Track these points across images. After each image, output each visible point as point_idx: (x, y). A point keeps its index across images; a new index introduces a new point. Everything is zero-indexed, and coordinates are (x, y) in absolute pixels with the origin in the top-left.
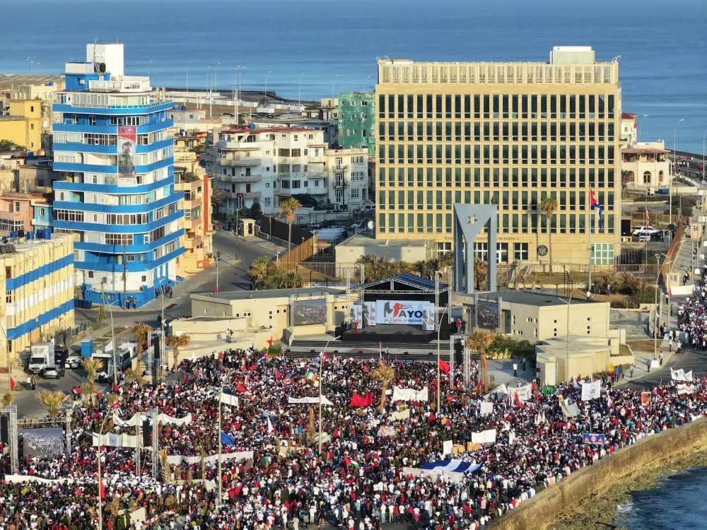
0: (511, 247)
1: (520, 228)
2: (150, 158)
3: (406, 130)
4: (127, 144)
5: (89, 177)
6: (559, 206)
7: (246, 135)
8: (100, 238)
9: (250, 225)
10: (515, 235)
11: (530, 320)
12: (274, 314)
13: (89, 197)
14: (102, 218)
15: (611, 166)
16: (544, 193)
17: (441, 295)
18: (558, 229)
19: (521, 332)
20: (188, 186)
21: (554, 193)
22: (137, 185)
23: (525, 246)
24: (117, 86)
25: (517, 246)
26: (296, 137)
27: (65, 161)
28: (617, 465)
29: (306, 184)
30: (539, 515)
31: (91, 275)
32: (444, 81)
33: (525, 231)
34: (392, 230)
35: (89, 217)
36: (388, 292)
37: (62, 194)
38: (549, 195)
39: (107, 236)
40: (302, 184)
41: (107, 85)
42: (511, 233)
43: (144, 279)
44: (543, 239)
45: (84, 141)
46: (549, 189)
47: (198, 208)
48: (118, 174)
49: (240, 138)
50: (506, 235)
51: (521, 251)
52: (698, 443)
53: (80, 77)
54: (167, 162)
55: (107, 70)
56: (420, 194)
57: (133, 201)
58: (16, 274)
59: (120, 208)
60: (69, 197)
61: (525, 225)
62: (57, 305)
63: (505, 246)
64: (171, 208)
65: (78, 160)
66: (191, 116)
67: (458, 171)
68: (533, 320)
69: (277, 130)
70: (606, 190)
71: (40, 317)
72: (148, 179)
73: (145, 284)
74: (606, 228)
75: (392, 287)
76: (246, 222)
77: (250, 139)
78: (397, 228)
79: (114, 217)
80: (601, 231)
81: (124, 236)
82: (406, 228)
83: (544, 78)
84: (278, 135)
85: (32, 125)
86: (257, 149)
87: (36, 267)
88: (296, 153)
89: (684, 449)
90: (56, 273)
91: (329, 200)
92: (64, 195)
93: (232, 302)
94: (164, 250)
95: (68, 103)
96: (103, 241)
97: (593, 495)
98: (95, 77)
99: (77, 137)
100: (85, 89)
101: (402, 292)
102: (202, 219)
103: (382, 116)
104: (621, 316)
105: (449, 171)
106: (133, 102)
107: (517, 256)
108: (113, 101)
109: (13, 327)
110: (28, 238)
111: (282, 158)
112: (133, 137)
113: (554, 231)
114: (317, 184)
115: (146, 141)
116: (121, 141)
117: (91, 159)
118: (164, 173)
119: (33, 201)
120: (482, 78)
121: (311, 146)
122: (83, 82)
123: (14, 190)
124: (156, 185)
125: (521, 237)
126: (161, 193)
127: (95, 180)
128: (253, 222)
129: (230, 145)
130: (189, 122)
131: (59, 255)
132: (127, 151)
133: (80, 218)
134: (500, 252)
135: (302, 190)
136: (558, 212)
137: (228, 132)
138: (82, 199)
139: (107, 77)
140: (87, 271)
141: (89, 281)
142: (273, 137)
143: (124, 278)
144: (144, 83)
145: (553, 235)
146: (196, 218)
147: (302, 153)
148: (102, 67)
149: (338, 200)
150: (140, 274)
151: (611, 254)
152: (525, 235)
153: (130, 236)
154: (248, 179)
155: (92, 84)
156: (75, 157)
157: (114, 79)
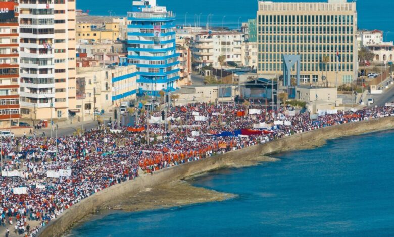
0: (311, 77)
1: (315, 69)
2: (165, 39)
3: (269, 29)
4: (157, 33)
5: (142, 46)
6: (330, 60)
7: (207, 36)
8: (146, 70)
9: (208, 72)
10: (313, 72)
11: (307, 94)
12: (212, 92)
13: (142, 54)
14: (147, 62)
15: (351, 44)
16: (324, 55)
17: (274, 85)
18: (330, 69)
19: (303, 99)
20: (181, 52)
21: (328, 55)
22: (160, 49)
23: (317, 76)
24: (153, 10)
25: (314, 76)
26: (228, 37)
27: (132, 39)
28: (324, 131)
29: (233, 57)
30: (292, 141)
31: (142, 85)
32: (284, 9)
33: (317, 70)
34: (263, 70)
35: (142, 62)
36: (254, 84)
37: (131, 53)
38: (326, 56)
39: (149, 69)
40: (231, 57)
41: (149, 10)
42: (311, 71)
43: (163, 86)
44: (324, 73)
45: (140, 32)
46: (326, 53)
47: (185, 61)
48: (153, 44)
49: (205, 37)
50: (309, 72)
51: (315, 78)
52: (357, 129)
53: (138, 6)
54: (173, 41)
55: (149, 4)
56: (275, 55)
57: (159, 55)
58: (116, 76)
59: (154, 58)
60: (134, 54)
61: (317, 67)
62: (130, 91)
63: (309, 76)
64: (175, 59)
65: (137, 39)
66: (185, 31)
67: (290, 46)
68: (308, 94)
69: (221, 34)
70: (350, 53)
71: (124, 94)
72: (165, 47)
73: (164, 88)
74: (350, 69)
75: (256, 82)
76: (206, 71)
77: (209, 37)
78: (265, 69)
79: (151, 61)
80: (348, 70)
81: (156, 69)
82: (269, 69)
83: (325, 8)
84: (221, 36)
85: (115, 34)
86: (212, 42)
87: (123, 75)
88: (229, 43)
89: (351, 130)
90: (130, 78)
91: (242, 64)
92: (132, 53)
93: (196, 88)
94: (171, 76)
95: (134, 16)
96: (147, 71)
97: (313, 140)
98: (144, 6)
99: (137, 30)
100: (140, 11)
101: (259, 84)
102: (187, 66)
103: (259, 24)
104: (346, 97)
105: (286, 46)
106: (159, 16)
107: (314, 80)
108: (151, 16)
109: (114, 96)
110: (119, 65)
111: (223, 46)
112: (159, 30)
113: (328, 70)
114: (237, 57)
115: (164, 32)
116: (155, 32)
117: (142, 39)
118: (171, 45)
119: (119, 56)
120: (300, 8)
121: (235, 41)
122: (140, 8)
123: (112, 52)
124: (168, 49)
125: (315, 73)
126: (170, 53)
127: (144, 47)
128: (209, 71)
129: (200, 40)
130: (184, 34)
131: (131, 72)
132: (157, 35)
133: (138, 62)
134: (307, 78)
135: (231, 60)
136: (330, 62)
137: (200, 35)
138: (139, 55)
139: (149, 6)
140: (141, 83)
141: (141, 87)
142: (219, 37)
143: (155, 86)
144: (163, 9)
145: (328, 72)
146: (185, 65)
147: (231, 43)
148: (147, 3)
149: (247, 64)
150: (161, 84)
151: (352, 79)
152: (317, 72)
153: (158, 69)
154: (207, 54)
155: (143, 9)
156: (136, 38)
157: (152, 7)
